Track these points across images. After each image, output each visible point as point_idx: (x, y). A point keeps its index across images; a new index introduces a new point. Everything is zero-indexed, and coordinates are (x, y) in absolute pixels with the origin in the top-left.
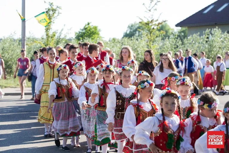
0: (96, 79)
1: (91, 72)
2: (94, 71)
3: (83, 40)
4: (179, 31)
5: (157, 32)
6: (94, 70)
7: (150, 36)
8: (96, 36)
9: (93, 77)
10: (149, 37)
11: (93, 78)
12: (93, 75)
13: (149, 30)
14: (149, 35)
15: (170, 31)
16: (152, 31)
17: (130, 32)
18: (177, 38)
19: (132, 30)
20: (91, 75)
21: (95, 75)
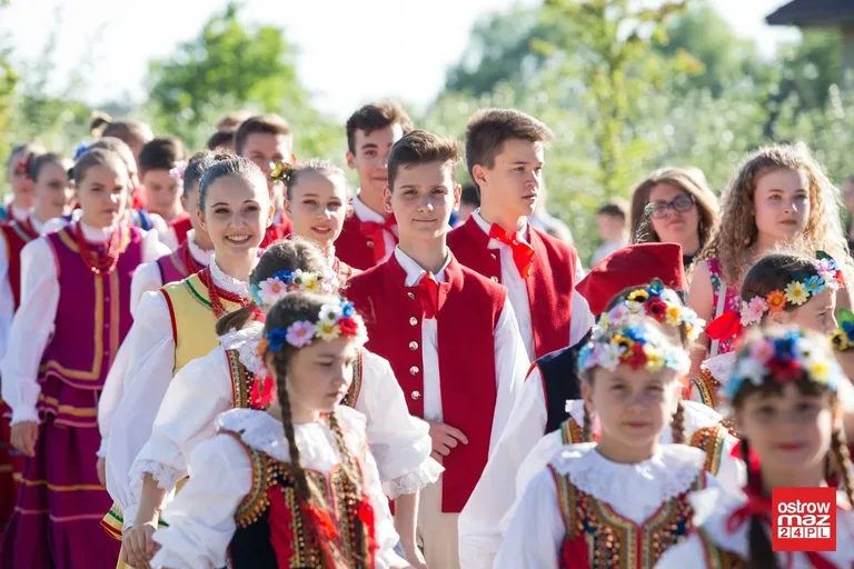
0: (667, 418)
1: (622, 360)
2: (648, 350)
3: (194, 107)
4: (791, 55)
5: (654, 63)
6: (641, 342)
7: (613, 84)
8: (276, 83)
9: (638, 401)
10: (605, 91)
11: (638, 409)
12: (636, 381)
13: (605, 52)
14: (602, 78)
15: (734, 56)
16: (621, 58)
17: (486, 61)
18: (779, 99)
19: (497, 53)
20: (621, 387)
21: (654, 389)
